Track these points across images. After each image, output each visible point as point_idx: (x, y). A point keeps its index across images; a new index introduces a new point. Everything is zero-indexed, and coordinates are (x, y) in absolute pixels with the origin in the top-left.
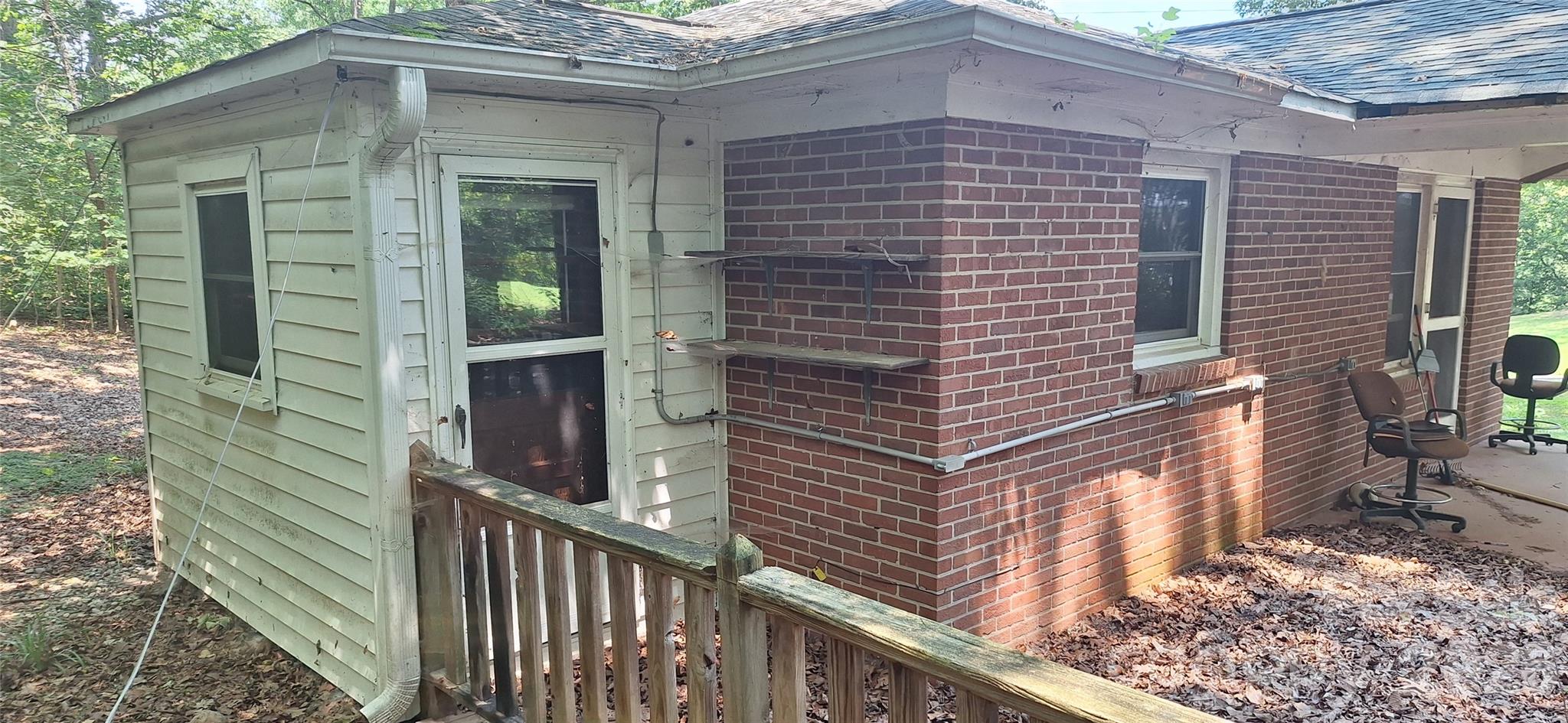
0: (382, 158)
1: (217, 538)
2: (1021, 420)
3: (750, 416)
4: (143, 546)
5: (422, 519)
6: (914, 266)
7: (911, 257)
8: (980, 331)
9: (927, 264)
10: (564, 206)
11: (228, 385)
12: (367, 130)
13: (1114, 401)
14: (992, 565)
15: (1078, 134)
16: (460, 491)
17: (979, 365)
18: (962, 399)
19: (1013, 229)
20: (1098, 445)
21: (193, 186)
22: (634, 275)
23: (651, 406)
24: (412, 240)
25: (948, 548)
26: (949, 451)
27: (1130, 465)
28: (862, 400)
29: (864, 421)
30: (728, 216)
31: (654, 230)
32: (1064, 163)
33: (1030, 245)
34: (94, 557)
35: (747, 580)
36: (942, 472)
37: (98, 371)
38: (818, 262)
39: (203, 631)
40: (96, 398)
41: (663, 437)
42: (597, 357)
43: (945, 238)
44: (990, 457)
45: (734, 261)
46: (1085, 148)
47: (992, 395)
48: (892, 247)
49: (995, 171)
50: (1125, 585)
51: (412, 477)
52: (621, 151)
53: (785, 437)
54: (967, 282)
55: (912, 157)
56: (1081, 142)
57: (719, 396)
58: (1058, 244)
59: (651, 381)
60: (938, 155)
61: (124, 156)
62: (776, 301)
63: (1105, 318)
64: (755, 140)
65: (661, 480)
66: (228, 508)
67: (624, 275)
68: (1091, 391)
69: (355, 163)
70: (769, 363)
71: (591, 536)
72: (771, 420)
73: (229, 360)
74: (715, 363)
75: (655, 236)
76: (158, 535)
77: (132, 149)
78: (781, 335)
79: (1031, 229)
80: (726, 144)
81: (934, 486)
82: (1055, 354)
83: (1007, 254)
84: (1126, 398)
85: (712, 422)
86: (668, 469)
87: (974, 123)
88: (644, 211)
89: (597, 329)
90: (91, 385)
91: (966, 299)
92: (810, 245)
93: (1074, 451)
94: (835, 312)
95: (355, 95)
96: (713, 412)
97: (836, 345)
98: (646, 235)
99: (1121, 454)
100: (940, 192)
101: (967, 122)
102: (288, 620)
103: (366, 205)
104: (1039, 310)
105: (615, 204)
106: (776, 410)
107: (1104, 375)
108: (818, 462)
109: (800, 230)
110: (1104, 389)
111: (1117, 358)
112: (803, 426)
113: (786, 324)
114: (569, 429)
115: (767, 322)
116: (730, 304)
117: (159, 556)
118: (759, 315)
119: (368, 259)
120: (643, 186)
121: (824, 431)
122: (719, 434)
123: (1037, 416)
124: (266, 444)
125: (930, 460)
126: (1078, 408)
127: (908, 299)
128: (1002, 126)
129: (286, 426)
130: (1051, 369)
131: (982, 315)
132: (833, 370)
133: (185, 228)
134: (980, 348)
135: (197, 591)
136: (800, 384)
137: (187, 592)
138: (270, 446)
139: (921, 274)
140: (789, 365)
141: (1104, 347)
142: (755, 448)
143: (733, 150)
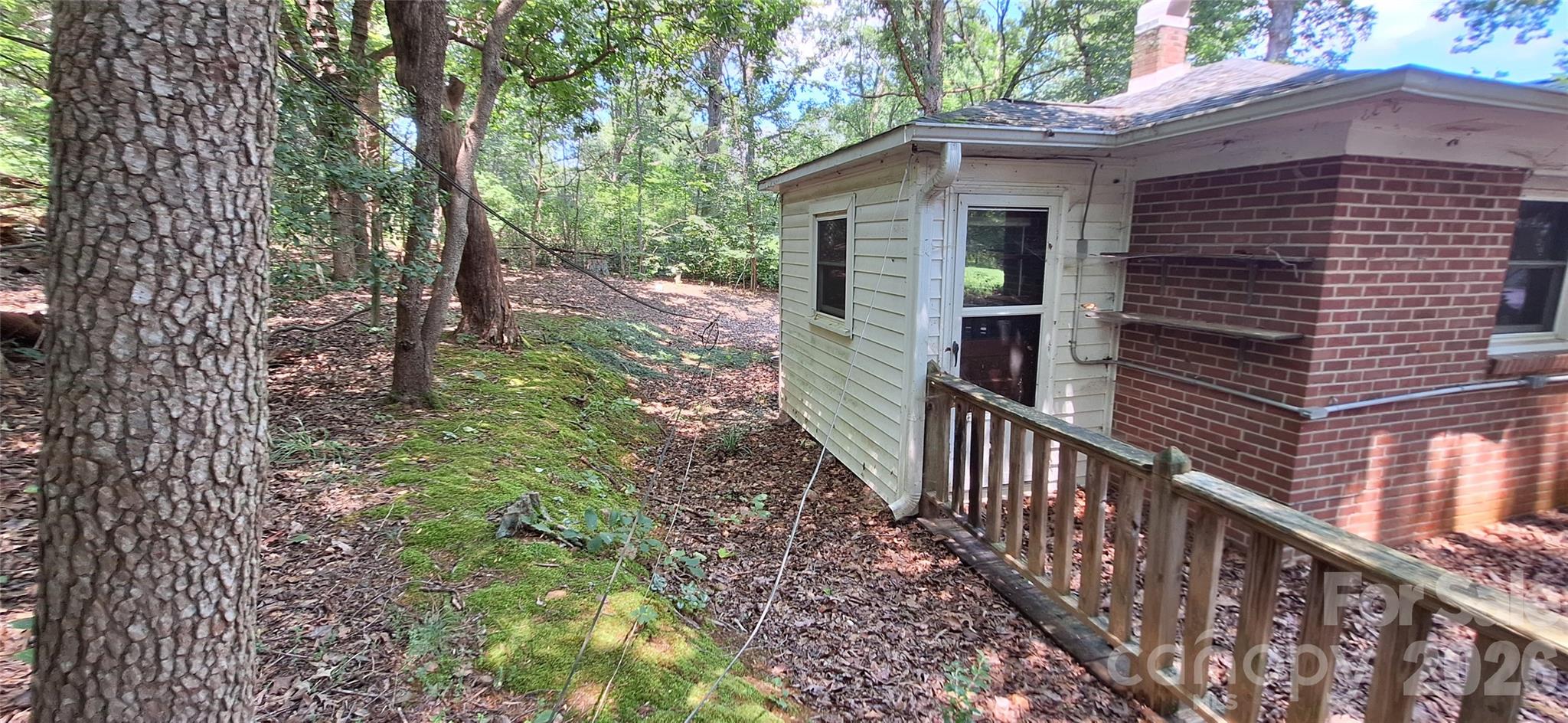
0: (930, 196)
1: (811, 400)
2: (1378, 386)
3: (1136, 363)
4: (773, 400)
5: (930, 405)
6: (1301, 265)
7: (1299, 259)
8: (1352, 316)
9: (1313, 264)
10: (1023, 224)
11: (827, 321)
12: (923, 179)
13: (1466, 378)
14: (1337, 491)
15: (1462, 165)
16: (957, 391)
17: (1347, 341)
18: (1329, 366)
19: (1392, 240)
20: (1446, 412)
21: (816, 216)
22: (1066, 267)
23: (1068, 351)
24: (939, 244)
25: (1301, 474)
26: (1312, 403)
27: (1474, 430)
28: (1235, 360)
29: (1236, 375)
30: (1134, 230)
31: (1082, 239)
32: (1445, 189)
33: (1405, 252)
34: (750, 401)
35: (1178, 478)
36: (1307, 418)
37: (746, 310)
38: (1208, 261)
39: (803, 448)
40: (745, 323)
41: (1073, 371)
42: (1037, 318)
43: (1332, 245)
44: (1348, 412)
45: (1136, 260)
46: (1468, 176)
47: (1355, 365)
48: (1284, 251)
49: (1382, 195)
50: (1452, 523)
51: (928, 380)
52: (1066, 189)
53: (1165, 380)
54: (1345, 279)
55: (1303, 186)
56: (1464, 172)
57: (1114, 348)
58: (1431, 252)
59: (1069, 334)
60: (1334, 183)
61: (782, 201)
62: (1168, 287)
63: (1467, 312)
64: (1163, 179)
65: (1069, 399)
66: (819, 385)
67: (1060, 266)
68: (1445, 369)
69: (913, 200)
70: (1157, 329)
71: (1048, 430)
72: (1154, 368)
73: (826, 308)
74: (1113, 327)
75: (1082, 243)
76: (781, 395)
77: (785, 197)
78: (1168, 310)
79: (1408, 240)
80: (1138, 182)
81: (1297, 428)
82: (1416, 338)
83: (1383, 259)
84: (1477, 377)
85: (1107, 365)
86: (1074, 391)
87: (1368, 159)
88: (1077, 227)
89: (1038, 300)
90: (743, 316)
91: (1342, 292)
92: (1201, 248)
93: (1422, 414)
94: (1220, 297)
95: (917, 160)
96: (1108, 359)
97: (1218, 320)
98: (1076, 242)
99: (1466, 420)
100: (1332, 211)
101: (1361, 158)
102: (848, 449)
103: (917, 224)
104: (1407, 303)
105: (1059, 222)
106: (1158, 361)
107: (1459, 357)
108: (1190, 399)
109: (1192, 239)
110: (1457, 368)
111: (1474, 345)
112: (1180, 374)
113: (1174, 303)
114: (1016, 361)
115: (1156, 301)
116: (1128, 288)
117: (781, 406)
118: (1152, 296)
119: (916, 254)
120: (1078, 211)
121: (1199, 379)
122: (1111, 373)
123: (1393, 384)
124: (843, 354)
125: (1296, 408)
126: (1430, 381)
127: (1289, 290)
128: (1392, 160)
129: (856, 345)
130: (1411, 349)
131: (1355, 304)
132: (1211, 337)
133: (810, 238)
134: (1349, 329)
135: (799, 426)
136: (1180, 345)
137: (794, 425)
138: (847, 356)
139: (1304, 271)
140: (1172, 331)
141: (1462, 335)
142: (1137, 385)
143: (1142, 186)
